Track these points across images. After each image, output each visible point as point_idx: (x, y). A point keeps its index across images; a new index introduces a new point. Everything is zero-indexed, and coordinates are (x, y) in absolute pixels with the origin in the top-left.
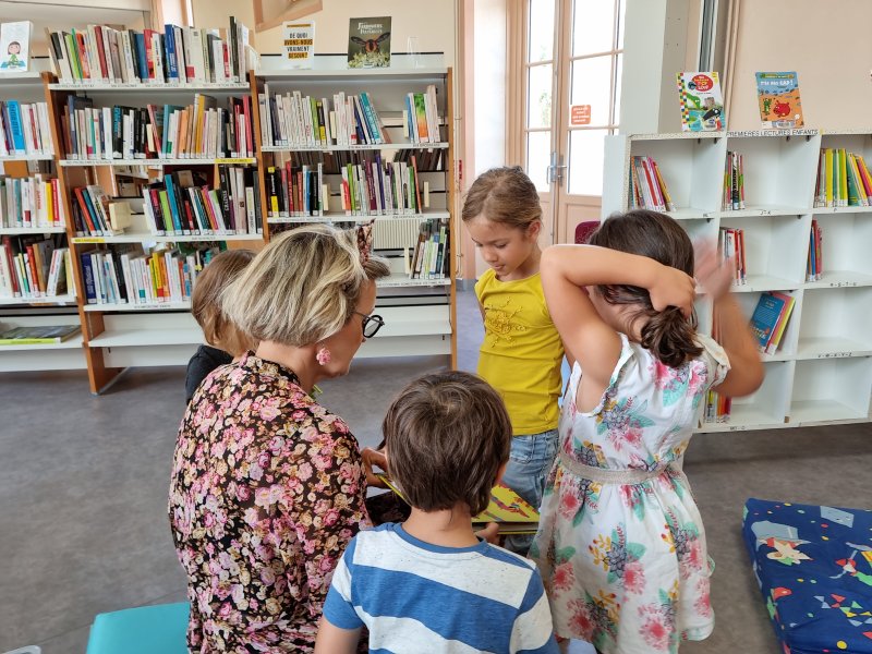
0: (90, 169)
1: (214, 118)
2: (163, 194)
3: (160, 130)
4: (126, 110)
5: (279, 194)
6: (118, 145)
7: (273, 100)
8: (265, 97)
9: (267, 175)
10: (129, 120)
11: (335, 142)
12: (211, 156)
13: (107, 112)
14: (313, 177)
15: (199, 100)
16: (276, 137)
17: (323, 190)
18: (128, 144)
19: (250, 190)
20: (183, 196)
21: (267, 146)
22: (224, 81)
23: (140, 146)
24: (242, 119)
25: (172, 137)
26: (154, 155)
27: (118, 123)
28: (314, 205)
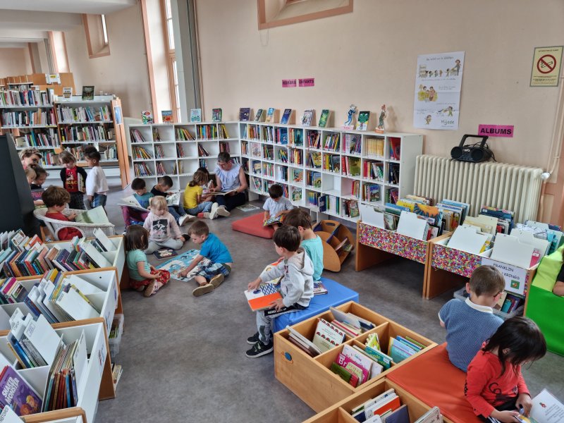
0: (11, 129)
1: (44, 115)
2: (31, 136)
3: (29, 118)
4: (19, 112)
5: (65, 135)
6: (17, 122)
7: (61, 109)
8: (59, 108)
9: (61, 130)
10: (20, 115)
11: (80, 121)
12: (44, 125)
13: (14, 113)
14: (74, 131)
15: (39, 110)
16: (62, 119)
17: (78, 134)
18: (20, 122)
19: (56, 135)
20: (36, 137)
21: (60, 122)
22: (46, 105)
23: (24, 122)
24: (52, 115)
25: (33, 120)
26: (28, 125)
27: (17, 116)
28: (75, 138)
